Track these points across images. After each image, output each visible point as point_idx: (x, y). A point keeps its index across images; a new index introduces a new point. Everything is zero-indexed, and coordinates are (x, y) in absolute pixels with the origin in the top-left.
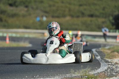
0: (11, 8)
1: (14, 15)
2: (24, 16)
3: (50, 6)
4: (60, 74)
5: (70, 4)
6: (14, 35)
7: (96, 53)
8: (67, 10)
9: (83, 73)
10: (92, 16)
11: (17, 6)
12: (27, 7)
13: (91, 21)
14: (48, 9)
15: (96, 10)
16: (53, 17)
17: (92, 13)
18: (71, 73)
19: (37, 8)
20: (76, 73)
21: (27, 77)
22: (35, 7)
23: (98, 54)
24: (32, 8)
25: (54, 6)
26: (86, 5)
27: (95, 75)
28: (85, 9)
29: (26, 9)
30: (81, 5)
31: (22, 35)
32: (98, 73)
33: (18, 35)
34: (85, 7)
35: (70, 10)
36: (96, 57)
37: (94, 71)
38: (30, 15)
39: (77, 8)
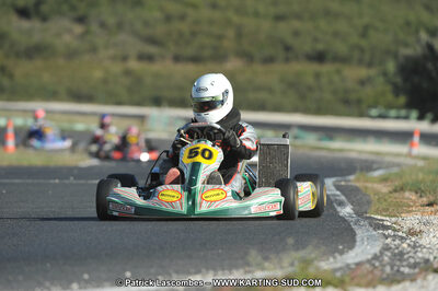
0: (25, 24)
1: (35, 51)
2: (71, 54)
3: (168, 19)
4: (208, 269)
5: (240, 11)
7: (338, 193)
8: (231, 33)
9: (292, 265)
10: (320, 57)
11: (44, 19)
12: (81, 20)
13: (317, 76)
14: (160, 30)
15: (336, 34)
16: (177, 59)
17: (320, 47)
18: (248, 264)
19: (120, 26)
20: (266, 264)
21: (86, 276)
22: (111, 21)
23: (343, 198)
24: (103, 25)
25: (182, 18)
26: (298, 17)
27: (338, 274)
28: (296, 34)
29: (78, 29)
30: (279, 18)
32: (348, 265)
34: (296, 24)
35: (239, 35)
36: (339, 209)
37: (335, 258)
38: (94, 49)
39: (266, 26)
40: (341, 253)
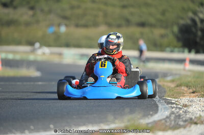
0: (6, 11)
1: (10, 23)
2: (27, 24)
3: (72, 7)
5: (106, 4)
6: (10, 56)
8: (101, 14)
10: (142, 25)
11: (15, 8)
12: (32, 8)
13: (142, 34)
14: (68, 13)
15: (151, 14)
16: (77, 26)
18: (108, 121)
19: (50, 12)
21: (32, 127)
22: (46, 9)
24: (42, 11)
25: (79, 7)
26: (132, 6)
28: (132, 14)
29: (31, 13)
30: (124, 7)
31: (24, 57)
33: (18, 57)
34: (131, 10)
35: (106, 15)
37: (148, 118)
38: (38, 22)
39: (118, 11)
40: (152, 115)
